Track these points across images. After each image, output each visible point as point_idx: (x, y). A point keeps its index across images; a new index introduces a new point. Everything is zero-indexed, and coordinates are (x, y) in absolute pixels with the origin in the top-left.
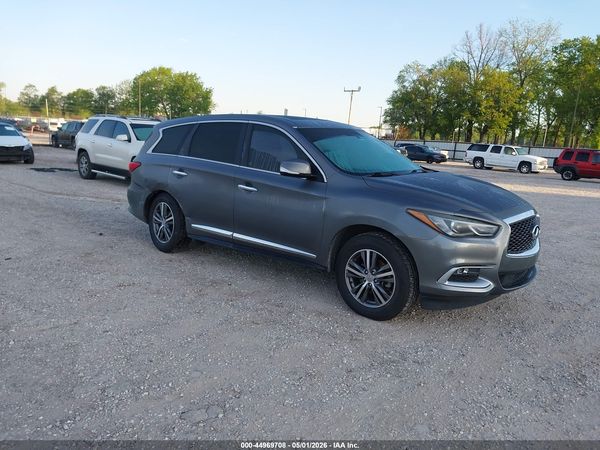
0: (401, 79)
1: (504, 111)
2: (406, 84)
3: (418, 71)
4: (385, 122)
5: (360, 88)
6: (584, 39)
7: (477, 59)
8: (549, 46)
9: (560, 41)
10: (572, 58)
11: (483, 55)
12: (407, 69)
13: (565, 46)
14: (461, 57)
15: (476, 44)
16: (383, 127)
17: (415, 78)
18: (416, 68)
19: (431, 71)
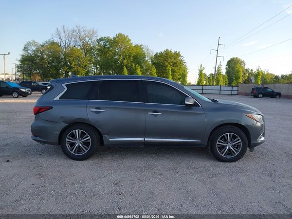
0: (25, 49)
1: (82, 67)
2: (29, 51)
3: (36, 45)
4: (18, 71)
5: (9, 53)
6: (108, 37)
7: (64, 42)
8: (94, 39)
9: (99, 37)
10: (105, 45)
11: (67, 41)
12: (29, 44)
13: (101, 39)
14: (56, 40)
15: (63, 35)
16: (17, 74)
17: (34, 49)
18: (35, 44)
19: (42, 46)
